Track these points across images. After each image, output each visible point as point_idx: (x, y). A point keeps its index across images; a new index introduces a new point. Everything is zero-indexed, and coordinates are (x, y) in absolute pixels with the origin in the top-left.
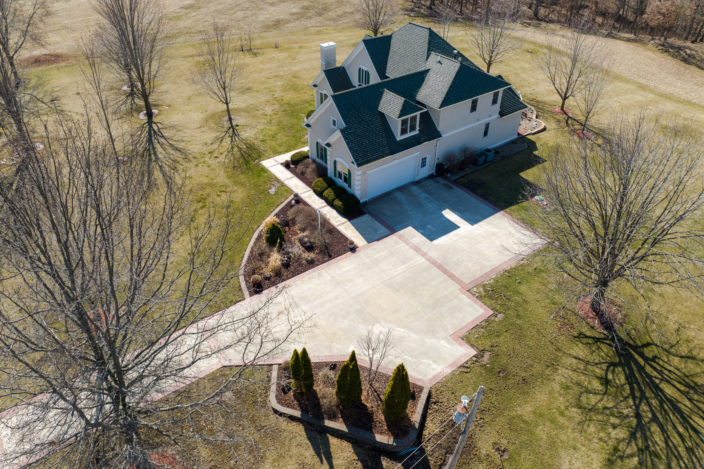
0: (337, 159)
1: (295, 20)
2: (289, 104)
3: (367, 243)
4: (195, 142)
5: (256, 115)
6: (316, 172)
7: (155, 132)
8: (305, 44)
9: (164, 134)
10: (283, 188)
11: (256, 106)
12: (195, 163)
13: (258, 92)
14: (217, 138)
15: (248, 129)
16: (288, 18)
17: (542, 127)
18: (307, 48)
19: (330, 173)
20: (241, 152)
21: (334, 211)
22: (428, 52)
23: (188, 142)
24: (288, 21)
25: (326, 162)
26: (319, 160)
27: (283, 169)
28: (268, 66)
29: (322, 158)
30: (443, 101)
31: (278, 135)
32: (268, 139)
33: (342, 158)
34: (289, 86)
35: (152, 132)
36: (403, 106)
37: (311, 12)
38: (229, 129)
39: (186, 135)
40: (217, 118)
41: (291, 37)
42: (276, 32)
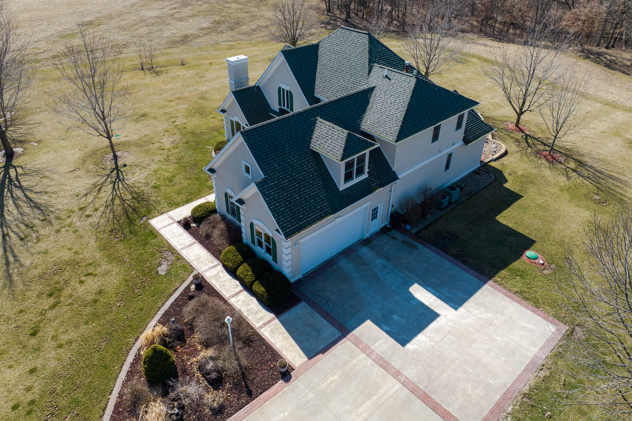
0: (255, 222)
1: (204, 35)
2: (193, 133)
3: (306, 359)
4: (62, 194)
5: (150, 150)
6: (227, 235)
7: (11, 180)
8: (216, 60)
9: (23, 184)
10: (179, 264)
11: (152, 138)
12: (56, 227)
13: (155, 118)
14: (95, 185)
15: (137, 170)
16: (197, 33)
17: (503, 151)
18: (218, 65)
19: (246, 236)
20: (123, 205)
21: (254, 300)
22: (369, 65)
23: (53, 193)
24: (198, 36)
25: (240, 220)
26: (229, 216)
27: (180, 230)
28: (171, 86)
29: (233, 214)
30: (400, 132)
31: (177, 178)
32: (162, 183)
33: (261, 221)
34: (194, 110)
35: (7, 180)
36: (347, 142)
37: (223, 27)
38: (112, 172)
39: (53, 183)
40: (98, 156)
41: (200, 53)
42: (183, 48)
